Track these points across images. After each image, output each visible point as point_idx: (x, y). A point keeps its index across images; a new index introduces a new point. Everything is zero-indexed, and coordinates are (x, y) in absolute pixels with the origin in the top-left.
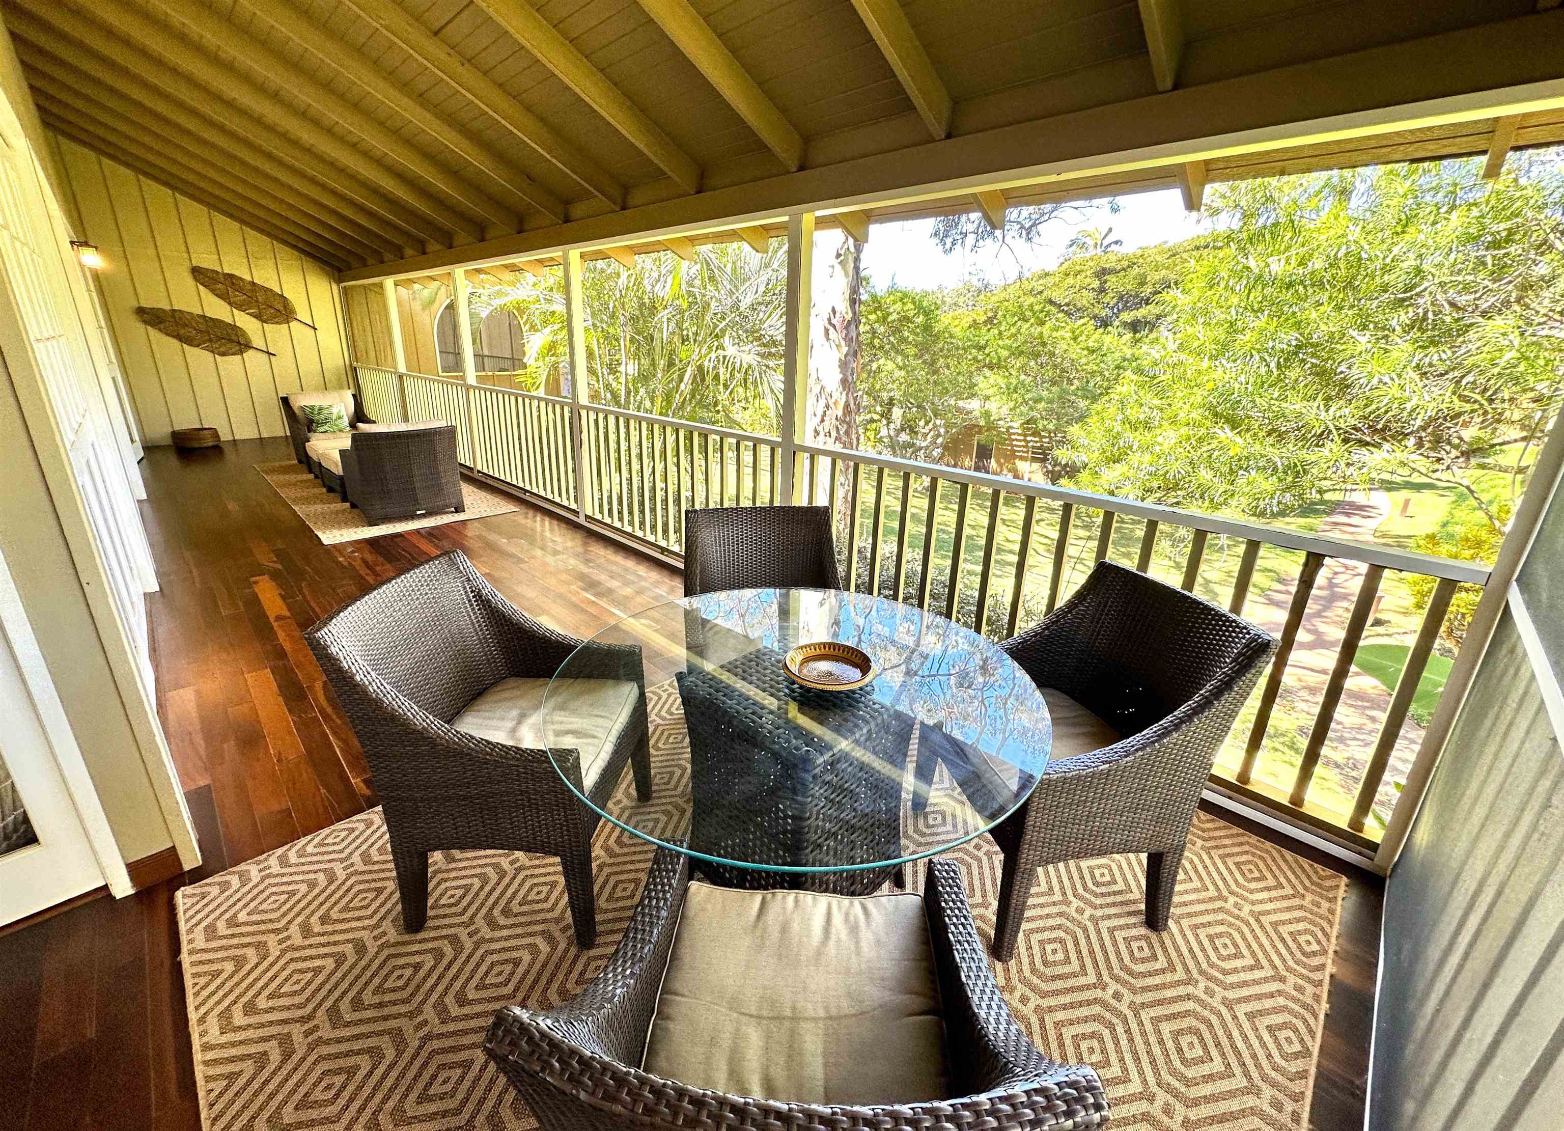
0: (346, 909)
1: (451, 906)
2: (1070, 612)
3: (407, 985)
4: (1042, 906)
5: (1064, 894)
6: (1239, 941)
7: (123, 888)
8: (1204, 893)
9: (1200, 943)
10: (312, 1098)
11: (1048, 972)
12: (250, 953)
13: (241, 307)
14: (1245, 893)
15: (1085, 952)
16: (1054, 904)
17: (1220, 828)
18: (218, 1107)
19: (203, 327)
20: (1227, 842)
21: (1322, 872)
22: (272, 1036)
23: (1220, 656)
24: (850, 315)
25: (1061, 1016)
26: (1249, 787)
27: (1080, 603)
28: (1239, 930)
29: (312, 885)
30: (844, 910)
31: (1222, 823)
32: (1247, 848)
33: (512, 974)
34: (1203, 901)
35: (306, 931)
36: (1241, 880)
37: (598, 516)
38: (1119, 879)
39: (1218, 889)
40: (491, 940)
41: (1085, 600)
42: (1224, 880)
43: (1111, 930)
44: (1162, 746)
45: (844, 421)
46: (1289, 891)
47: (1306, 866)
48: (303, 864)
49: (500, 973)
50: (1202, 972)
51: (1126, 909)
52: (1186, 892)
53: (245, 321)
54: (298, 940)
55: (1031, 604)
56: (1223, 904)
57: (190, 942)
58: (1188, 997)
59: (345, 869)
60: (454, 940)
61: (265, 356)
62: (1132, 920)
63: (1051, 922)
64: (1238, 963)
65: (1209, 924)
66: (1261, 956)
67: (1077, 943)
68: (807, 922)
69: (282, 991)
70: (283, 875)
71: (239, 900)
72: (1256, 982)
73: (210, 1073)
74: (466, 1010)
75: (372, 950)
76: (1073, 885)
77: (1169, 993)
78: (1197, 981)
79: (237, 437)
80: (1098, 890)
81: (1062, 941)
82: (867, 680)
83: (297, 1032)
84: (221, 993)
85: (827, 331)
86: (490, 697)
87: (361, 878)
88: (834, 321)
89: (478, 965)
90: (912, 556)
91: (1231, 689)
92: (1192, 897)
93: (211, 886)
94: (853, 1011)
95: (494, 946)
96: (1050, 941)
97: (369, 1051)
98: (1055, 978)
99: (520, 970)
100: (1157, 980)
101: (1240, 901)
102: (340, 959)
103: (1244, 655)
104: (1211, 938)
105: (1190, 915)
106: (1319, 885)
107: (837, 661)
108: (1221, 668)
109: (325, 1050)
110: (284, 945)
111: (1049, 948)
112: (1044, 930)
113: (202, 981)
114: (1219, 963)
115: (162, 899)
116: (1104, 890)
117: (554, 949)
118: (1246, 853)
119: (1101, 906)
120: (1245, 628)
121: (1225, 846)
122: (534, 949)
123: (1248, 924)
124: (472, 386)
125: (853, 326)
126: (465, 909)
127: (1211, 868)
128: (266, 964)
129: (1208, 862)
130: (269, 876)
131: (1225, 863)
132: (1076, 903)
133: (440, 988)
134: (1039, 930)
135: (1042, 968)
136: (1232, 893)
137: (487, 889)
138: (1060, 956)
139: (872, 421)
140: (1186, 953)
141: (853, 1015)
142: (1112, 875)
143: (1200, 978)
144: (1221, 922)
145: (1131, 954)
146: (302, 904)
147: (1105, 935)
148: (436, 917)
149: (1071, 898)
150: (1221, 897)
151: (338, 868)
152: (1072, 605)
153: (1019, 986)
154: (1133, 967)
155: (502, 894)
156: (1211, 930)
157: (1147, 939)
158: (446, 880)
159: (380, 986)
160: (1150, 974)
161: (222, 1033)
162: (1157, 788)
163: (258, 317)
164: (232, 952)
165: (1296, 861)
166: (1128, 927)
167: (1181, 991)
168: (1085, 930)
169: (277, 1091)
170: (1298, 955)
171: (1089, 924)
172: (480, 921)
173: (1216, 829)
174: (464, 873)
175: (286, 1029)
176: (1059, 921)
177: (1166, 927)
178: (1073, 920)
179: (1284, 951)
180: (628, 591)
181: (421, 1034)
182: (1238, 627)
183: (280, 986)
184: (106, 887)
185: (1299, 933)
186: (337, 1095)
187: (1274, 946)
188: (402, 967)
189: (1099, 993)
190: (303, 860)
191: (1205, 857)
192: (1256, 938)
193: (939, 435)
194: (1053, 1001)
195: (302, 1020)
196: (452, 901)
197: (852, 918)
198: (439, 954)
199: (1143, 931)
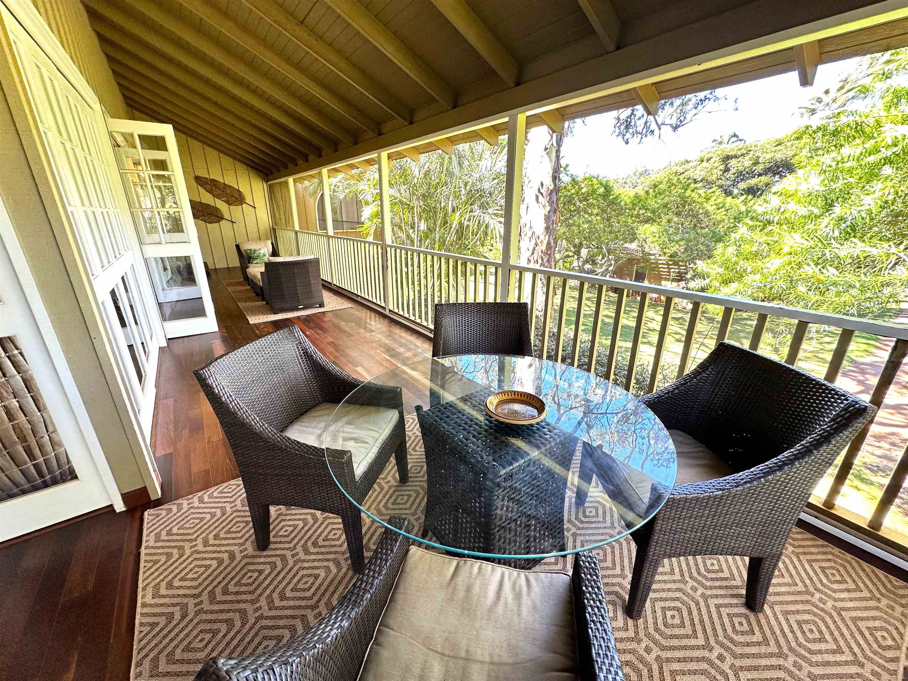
0: (228, 532)
1: (285, 536)
2: (695, 377)
3: (254, 582)
4: (665, 582)
5: (682, 575)
6: (824, 628)
7: (120, 507)
8: (794, 588)
9: (790, 626)
10: (192, 646)
11: (668, 632)
12: (175, 551)
13: (218, 197)
14: (829, 592)
15: (696, 621)
16: (674, 581)
17: (807, 539)
18: (143, 643)
19: (201, 209)
20: (813, 550)
21: (896, 583)
22: (178, 604)
23: (819, 416)
24: (553, 186)
25: (676, 666)
26: (833, 511)
27: (704, 371)
28: (823, 620)
29: (213, 515)
30: (513, 578)
31: (810, 536)
32: (830, 557)
33: (313, 584)
34: (793, 594)
35: (206, 543)
36: (825, 581)
37: (396, 310)
38: (725, 569)
39: (806, 586)
40: (304, 561)
41: (707, 369)
42: (811, 579)
43: (718, 607)
44: (766, 481)
45: (546, 254)
46: (866, 594)
47: (882, 576)
48: (211, 502)
49: (306, 583)
50: (791, 649)
51: (730, 592)
52: (779, 585)
53: (221, 205)
54: (200, 548)
55: (667, 372)
56: (809, 598)
57: (147, 541)
58: (780, 667)
59: (231, 508)
60: (283, 558)
61: (231, 223)
62: (735, 601)
63: (671, 595)
64: (823, 646)
65: (798, 612)
66: (842, 643)
67: (690, 613)
68: (485, 586)
69: (188, 577)
70: (199, 508)
71: (175, 520)
72: (837, 664)
73: (143, 621)
74: (284, 603)
75: (238, 557)
76: (689, 569)
77: (764, 662)
78: (787, 656)
79: (217, 267)
80: (709, 576)
81: (679, 610)
82: (542, 417)
83: (191, 602)
84: (156, 574)
85: (537, 197)
86: (312, 414)
87: (239, 514)
88: (542, 191)
89: (295, 576)
90: (584, 337)
91: (829, 442)
92: (783, 589)
93: (162, 510)
94: (511, 661)
95: (306, 565)
96: (670, 609)
97: (226, 621)
98: (672, 637)
99: (319, 581)
100: (754, 650)
101: (823, 597)
102: (220, 561)
103: (842, 416)
104: (799, 623)
105: (781, 603)
106: (894, 593)
107: (522, 404)
108: (820, 425)
109: (204, 617)
110: (193, 549)
111: (669, 614)
112: (666, 600)
113: (149, 565)
114: (805, 643)
115: (138, 515)
116: (713, 575)
117: (339, 571)
118: (829, 560)
119: (711, 588)
120: (844, 395)
121: (811, 553)
122: (328, 569)
123: (831, 617)
124: (331, 236)
125: (554, 194)
126: (292, 540)
127: (800, 568)
128: (182, 559)
129: (797, 563)
130: (192, 508)
131: (811, 566)
132: (691, 583)
133: (272, 587)
134: (661, 599)
135: (663, 628)
136: (817, 589)
137: (306, 528)
138: (677, 621)
139: (568, 256)
140: (778, 632)
141: (511, 664)
142: (720, 566)
143: (790, 654)
144: (808, 612)
145: (734, 627)
146: (205, 527)
147: (713, 609)
148: (276, 543)
149: (688, 579)
150: (808, 592)
151: (228, 506)
152: (696, 373)
153: (645, 639)
154: (735, 637)
155: (315, 532)
156: (799, 617)
157: (747, 617)
158: (285, 520)
159: (239, 581)
160: (748, 645)
161: (153, 598)
162: (760, 511)
163: (226, 202)
164: (166, 550)
165: (873, 572)
166: (731, 605)
167: (774, 661)
168: (697, 604)
169: (175, 638)
170: (875, 646)
171: (701, 600)
172: (299, 549)
173: (804, 539)
174: (294, 517)
175: (186, 600)
176: (678, 595)
177: (762, 609)
178: (688, 595)
179: (862, 642)
180: (409, 354)
181: (257, 614)
182: (836, 394)
183: (187, 574)
184: (111, 506)
185: (876, 629)
186: (206, 646)
187: (854, 637)
188: (252, 571)
189: (706, 654)
190: (211, 500)
191: (795, 559)
192: (838, 628)
193: (611, 265)
194: (669, 654)
195: (194, 596)
196: (286, 533)
197: (517, 587)
198: (274, 565)
199: (743, 610)
